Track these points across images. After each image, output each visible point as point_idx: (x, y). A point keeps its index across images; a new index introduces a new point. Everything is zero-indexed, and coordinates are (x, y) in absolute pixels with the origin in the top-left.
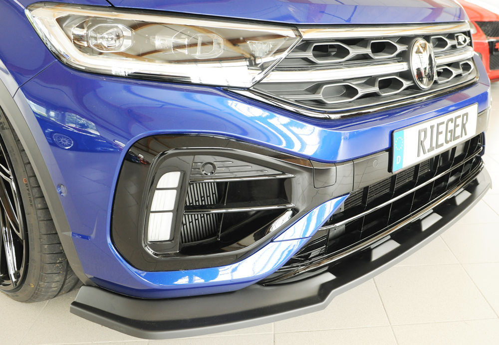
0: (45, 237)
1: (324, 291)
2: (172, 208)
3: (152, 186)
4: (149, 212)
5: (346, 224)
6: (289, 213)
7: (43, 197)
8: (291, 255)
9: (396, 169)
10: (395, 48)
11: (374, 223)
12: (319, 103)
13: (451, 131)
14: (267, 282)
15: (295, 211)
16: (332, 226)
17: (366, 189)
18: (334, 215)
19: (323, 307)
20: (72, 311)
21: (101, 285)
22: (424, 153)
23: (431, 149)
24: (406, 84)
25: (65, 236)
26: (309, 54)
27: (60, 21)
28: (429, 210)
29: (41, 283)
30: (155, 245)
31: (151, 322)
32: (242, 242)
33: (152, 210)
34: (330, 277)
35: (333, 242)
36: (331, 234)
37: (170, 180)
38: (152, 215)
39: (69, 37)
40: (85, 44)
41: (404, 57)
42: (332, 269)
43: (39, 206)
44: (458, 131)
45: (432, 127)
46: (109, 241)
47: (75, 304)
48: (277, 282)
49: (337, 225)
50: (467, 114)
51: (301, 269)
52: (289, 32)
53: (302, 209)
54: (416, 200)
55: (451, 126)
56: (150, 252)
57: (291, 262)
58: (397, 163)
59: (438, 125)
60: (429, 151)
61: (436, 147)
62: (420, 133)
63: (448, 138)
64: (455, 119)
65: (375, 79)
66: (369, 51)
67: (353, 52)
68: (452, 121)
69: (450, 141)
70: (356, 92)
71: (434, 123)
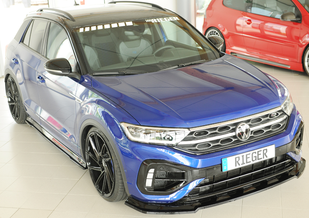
2: (152, 178)
3: (147, 172)
4: (146, 179)
7: (121, 172)
9: (224, 171)
12: (196, 150)
13: (256, 157)
15: (186, 182)
17: (214, 177)
19: (195, 213)
20: (125, 204)
22: (239, 165)
24: (234, 140)
25: (125, 183)
27: (127, 127)
30: (148, 188)
33: (147, 178)
37: (152, 171)
38: (147, 179)
39: (129, 132)
40: (133, 134)
41: (234, 130)
45: (243, 156)
46: (136, 185)
52: (186, 130)
53: (188, 181)
55: (255, 155)
56: (146, 189)
57: (185, 197)
58: (225, 169)
59: (247, 155)
60: (242, 164)
61: (247, 162)
62: (236, 158)
63: (254, 159)
64: (258, 152)
65: (219, 140)
66: (217, 131)
67: (209, 133)
68: (255, 153)
69: (256, 160)
70: (210, 145)
71: (245, 154)
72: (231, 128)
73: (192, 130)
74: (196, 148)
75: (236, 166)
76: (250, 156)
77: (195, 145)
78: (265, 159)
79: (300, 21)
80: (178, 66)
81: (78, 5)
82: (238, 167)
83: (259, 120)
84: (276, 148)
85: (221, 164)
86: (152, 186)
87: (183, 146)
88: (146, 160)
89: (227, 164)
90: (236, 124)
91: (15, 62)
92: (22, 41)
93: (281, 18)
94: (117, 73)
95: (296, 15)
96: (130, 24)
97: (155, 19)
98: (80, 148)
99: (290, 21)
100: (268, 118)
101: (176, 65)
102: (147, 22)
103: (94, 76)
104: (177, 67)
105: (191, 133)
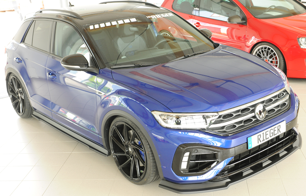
0: (152, 167)
1: (227, 184)
2: (187, 161)
3: (183, 156)
4: (182, 162)
5: (235, 164)
6: (216, 162)
8: (217, 174)
9: (249, 148)
10: (250, 109)
11: (244, 164)
12: (225, 132)
13: (272, 133)
14: (211, 181)
15: (218, 162)
16: (230, 165)
17: (240, 154)
18: (230, 162)
19: (227, 189)
20: (159, 186)
21: (167, 180)
22: (261, 142)
23: (264, 140)
24: (254, 120)
25: (159, 167)
26: (221, 119)
28: (267, 158)
29: (148, 179)
30: (184, 170)
31: (181, 190)
32: (204, 170)
34: (229, 180)
35: (230, 170)
36: (229, 168)
37: (187, 154)
39: (162, 119)
41: (253, 111)
42: (230, 178)
43: (151, 159)
44: (276, 132)
45: (263, 134)
46: (171, 169)
47: (160, 185)
48: (214, 181)
49: (231, 165)
50: (280, 126)
51: (220, 177)
52: (216, 114)
53: (220, 161)
54: (261, 156)
55: (272, 131)
56: (182, 172)
57: (217, 175)
58: (250, 146)
59: (266, 132)
60: (263, 141)
61: (266, 139)
62: (258, 136)
63: (271, 135)
64: (274, 128)
65: (242, 121)
66: (240, 113)
67: (234, 115)
68: (272, 129)
69: (273, 136)
70: (236, 126)
71: (264, 132)
72: (251, 109)
73: (220, 114)
74: (224, 130)
75: (258, 143)
76: (268, 133)
77: (223, 127)
78: (279, 134)
79: (245, 23)
80: (185, 56)
81: (73, 6)
82: (260, 143)
83: (270, 100)
84: (286, 124)
85: (247, 143)
86: (187, 168)
87: (213, 129)
88: (180, 145)
89: (251, 142)
90: (255, 106)
91: (19, 61)
92: (23, 41)
93: (228, 21)
94: (133, 65)
95: (241, 18)
96: (134, 20)
97: (154, 15)
98: (102, 137)
99: (236, 23)
100: (277, 98)
101: (183, 56)
102: (148, 18)
103: (112, 69)
104: (183, 57)
105: (220, 117)
